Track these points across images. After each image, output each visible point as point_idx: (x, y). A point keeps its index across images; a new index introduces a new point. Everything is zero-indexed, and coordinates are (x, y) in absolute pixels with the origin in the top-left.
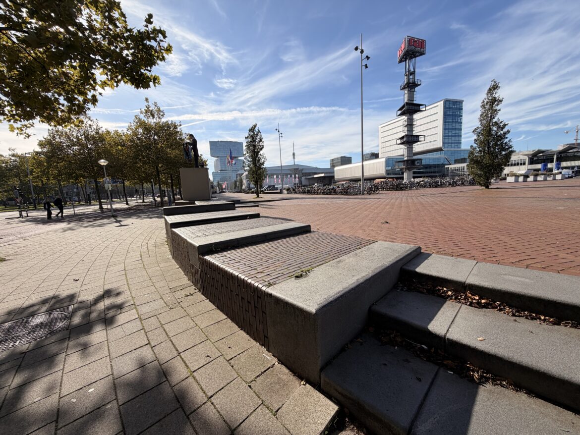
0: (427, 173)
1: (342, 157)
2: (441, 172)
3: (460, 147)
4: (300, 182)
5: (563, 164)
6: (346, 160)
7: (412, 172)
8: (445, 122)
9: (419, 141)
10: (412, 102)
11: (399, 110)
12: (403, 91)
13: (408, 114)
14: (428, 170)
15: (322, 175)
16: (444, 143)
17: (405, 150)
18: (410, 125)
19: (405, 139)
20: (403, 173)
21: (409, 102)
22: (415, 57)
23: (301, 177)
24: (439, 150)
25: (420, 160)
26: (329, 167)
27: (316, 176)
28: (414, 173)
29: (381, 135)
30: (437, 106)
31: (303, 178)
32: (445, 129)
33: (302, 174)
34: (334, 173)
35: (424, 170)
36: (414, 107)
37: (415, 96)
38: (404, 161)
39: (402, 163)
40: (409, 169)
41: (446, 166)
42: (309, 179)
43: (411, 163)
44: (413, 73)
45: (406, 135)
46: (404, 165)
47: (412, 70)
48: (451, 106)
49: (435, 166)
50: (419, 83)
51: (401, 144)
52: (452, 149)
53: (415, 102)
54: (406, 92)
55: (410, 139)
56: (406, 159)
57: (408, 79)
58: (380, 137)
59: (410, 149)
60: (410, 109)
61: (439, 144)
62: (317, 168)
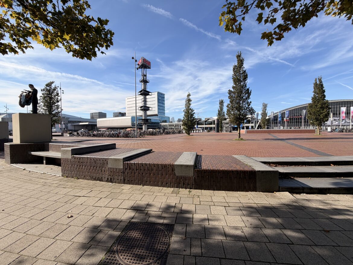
0: (152, 126)
1: (99, 112)
2: (158, 126)
3: (164, 115)
4: (67, 127)
5: (199, 126)
6: (102, 115)
7: (146, 125)
8: (158, 102)
9: (149, 110)
10: (145, 90)
11: (139, 92)
12: (141, 83)
13: (144, 96)
14: (152, 125)
15: (87, 123)
16: (158, 112)
17: (143, 114)
18: (145, 101)
19: (143, 108)
20: (142, 126)
21: (144, 89)
22: (146, 68)
23: (67, 124)
24: (156, 115)
25: (151, 119)
26: (90, 118)
27: (81, 124)
28: (148, 126)
29: (127, 103)
30: (155, 94)
31: (69, 125)
32: (158, 106)
33: (69, 121)
34: (96, 122)
35: (150, 125)
36: (146, 93)
37: (147, 87)
38: (143, 119)
39: (142, 121)
40: (145, 124)
41: (160, 124)
42: (74, 125)
43: (146, 121)
44: (145, 76)
45: (144, 106)
46: (143, 122)
47: (145, 74)
48: (160, 95)
49: (155, 123)
50: (148, 81)
51: (141, 110)
52: (162, 116)
53: (147, 90)
54: (143, 84)
55: (145, 108)
56: (143, 118)
57: (143, 78)
58: (126, 104)
59: (145, 113)
60: (145, 93)
61: (156, 113)
62: (81, 118)
